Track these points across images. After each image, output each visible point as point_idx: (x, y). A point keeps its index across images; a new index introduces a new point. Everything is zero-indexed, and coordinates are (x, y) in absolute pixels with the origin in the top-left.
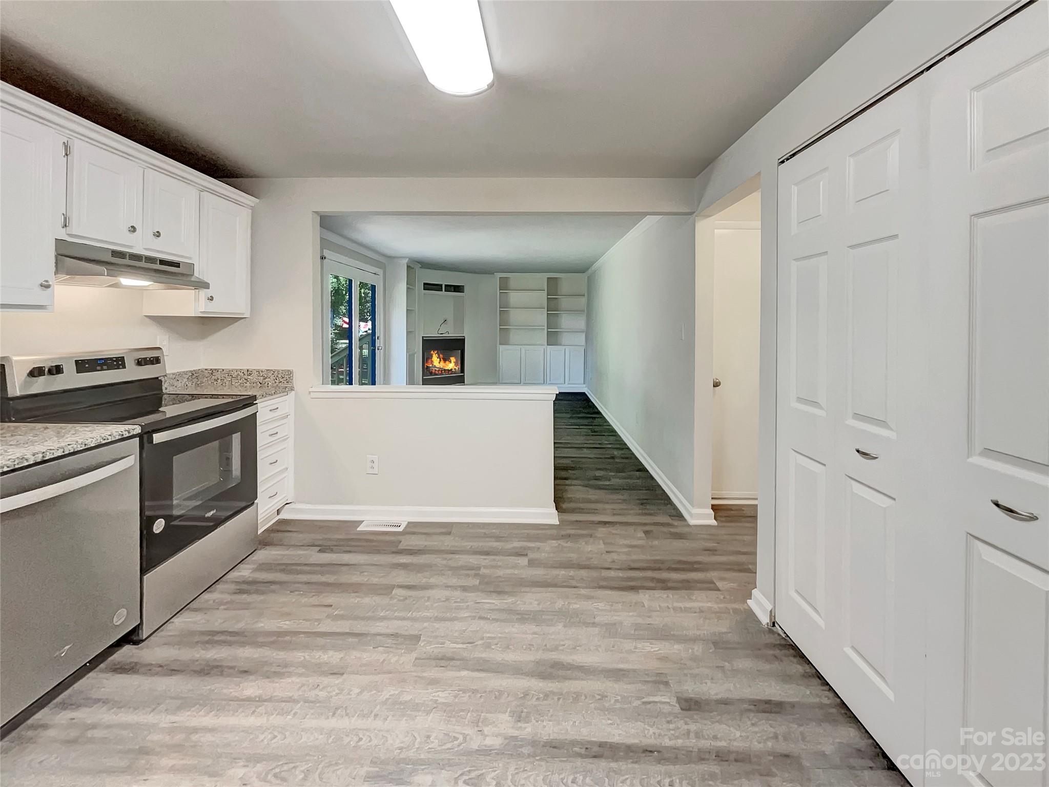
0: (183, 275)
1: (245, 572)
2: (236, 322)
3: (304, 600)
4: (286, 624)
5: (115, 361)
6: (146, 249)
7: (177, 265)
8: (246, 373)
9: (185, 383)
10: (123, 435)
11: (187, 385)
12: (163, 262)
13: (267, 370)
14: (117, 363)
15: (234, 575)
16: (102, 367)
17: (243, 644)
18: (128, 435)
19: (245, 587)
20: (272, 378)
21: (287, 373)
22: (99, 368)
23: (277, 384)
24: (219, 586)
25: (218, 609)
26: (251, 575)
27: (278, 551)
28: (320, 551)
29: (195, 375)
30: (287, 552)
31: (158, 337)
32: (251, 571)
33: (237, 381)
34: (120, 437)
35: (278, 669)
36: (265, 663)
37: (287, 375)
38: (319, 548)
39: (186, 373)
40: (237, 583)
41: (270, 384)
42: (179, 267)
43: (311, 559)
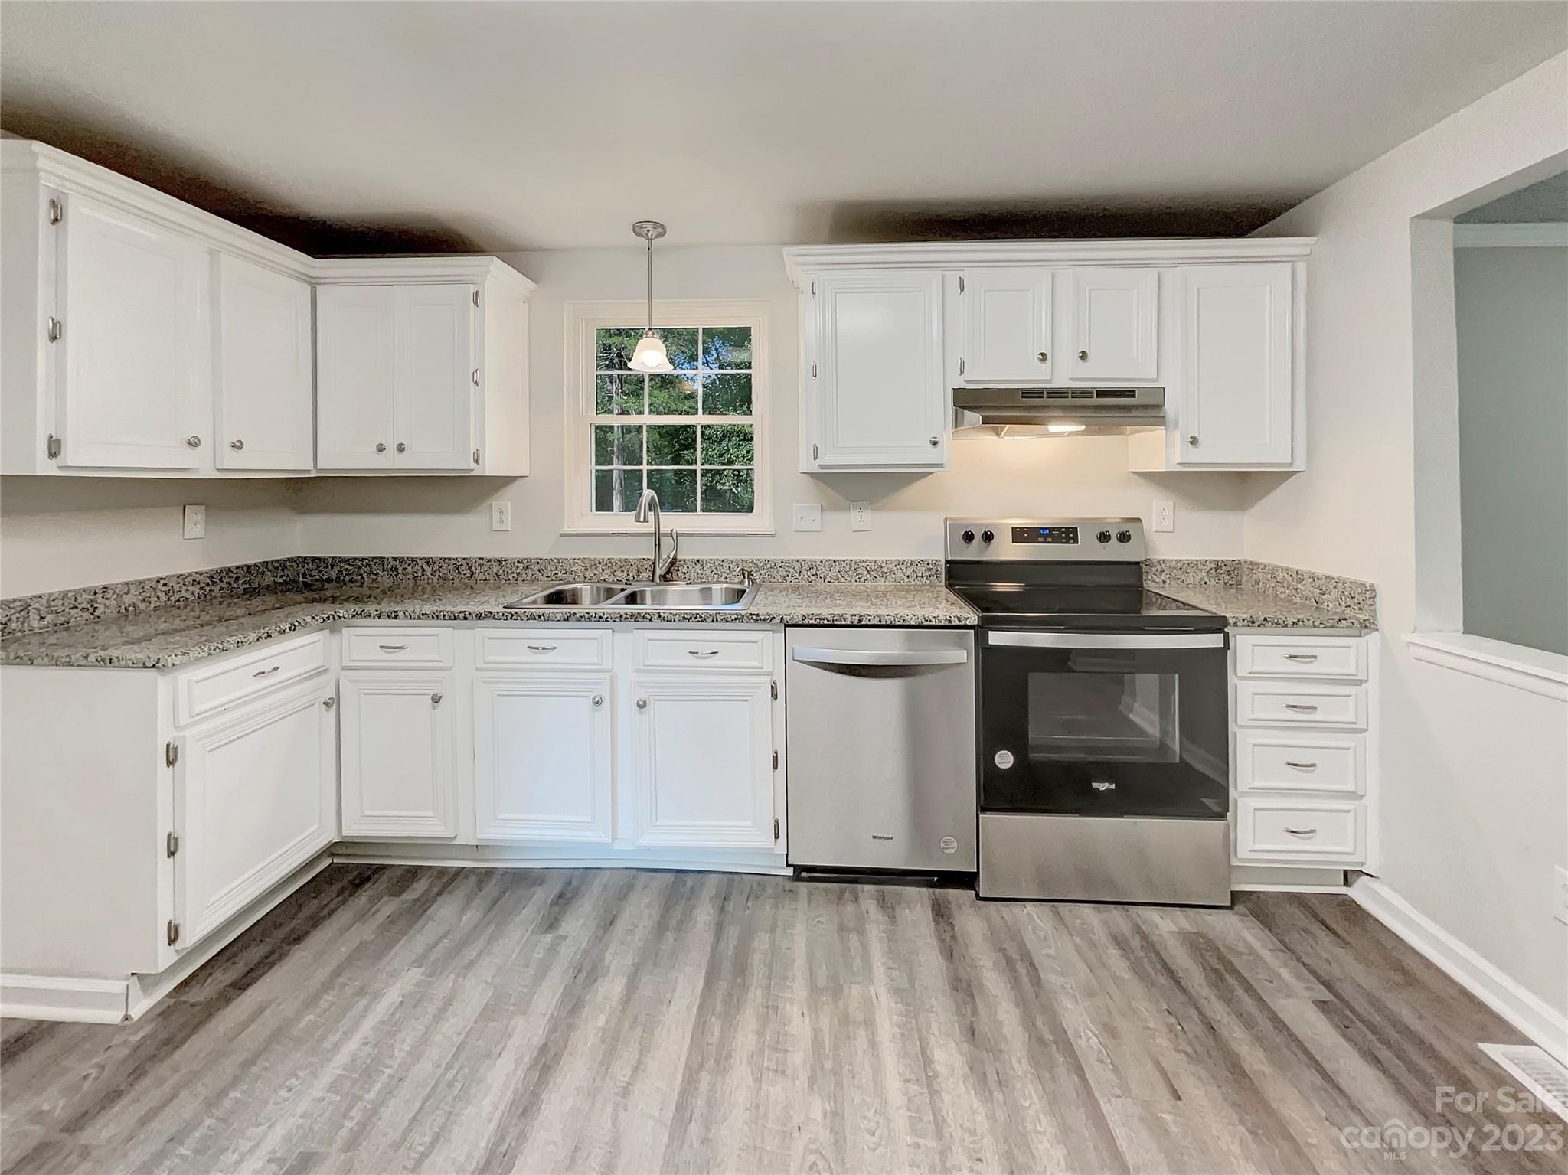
0: (1146, 407)
1: (1165, 925)
2: (1290, 477)
3: (1163, 1041)
4: (1088, 1041)
5: (1063, 532)
6: (1072, 379)
7: (1131, 393)
8: (1294, 576)
9: (1202, 579)
10: (950, 621)
11: (1206, 583)
12: (1102, 393)
13: (1327, 577)
14: (1067, 534)
15: (1153, 915)
16: (1045, 539)
17: (1021, 1001)
18: (957, 623)
19: (1136, 943)
20: (1335, 595)
21: (1359, 590)
22: (1040, 539)
23: (1343, 608)
24: (1116, 914)
25: (1072, 936)
26: (1165, 936)
27: (1256, 937)
28: (1321, 1005)
29: (1224, 568)
30: (1266, 954)
31: (1154, 503)
32: (1174, 929)
33: (1283, 590)
34: (947, 623)
35: (992, 1076)
36: (997, 1053)
37: (1359, 594)
38: (1328, 996)
39: (1205, 563)
40: (1138, 929)
41: (1331, 606)
42: (1134, 396)
43: (1282, 1002)
